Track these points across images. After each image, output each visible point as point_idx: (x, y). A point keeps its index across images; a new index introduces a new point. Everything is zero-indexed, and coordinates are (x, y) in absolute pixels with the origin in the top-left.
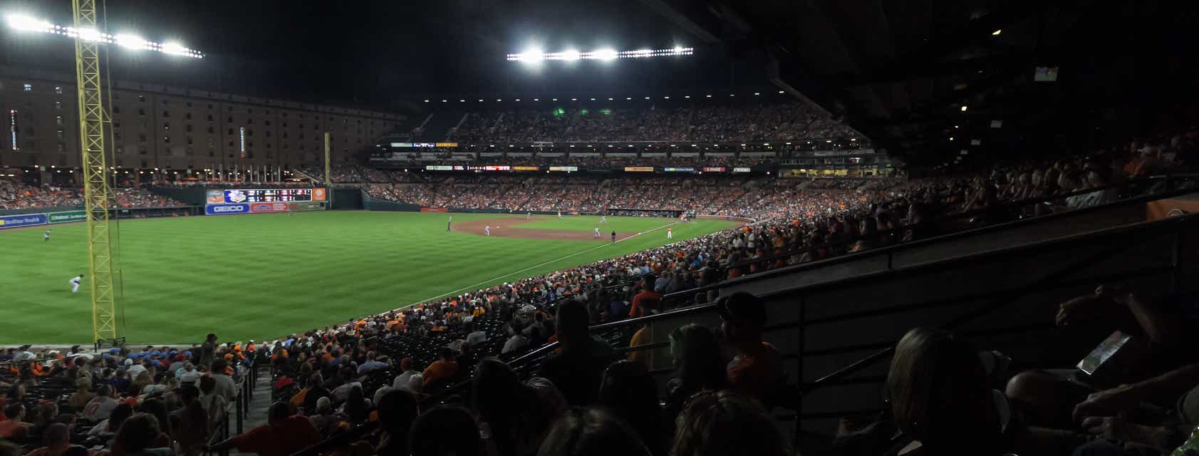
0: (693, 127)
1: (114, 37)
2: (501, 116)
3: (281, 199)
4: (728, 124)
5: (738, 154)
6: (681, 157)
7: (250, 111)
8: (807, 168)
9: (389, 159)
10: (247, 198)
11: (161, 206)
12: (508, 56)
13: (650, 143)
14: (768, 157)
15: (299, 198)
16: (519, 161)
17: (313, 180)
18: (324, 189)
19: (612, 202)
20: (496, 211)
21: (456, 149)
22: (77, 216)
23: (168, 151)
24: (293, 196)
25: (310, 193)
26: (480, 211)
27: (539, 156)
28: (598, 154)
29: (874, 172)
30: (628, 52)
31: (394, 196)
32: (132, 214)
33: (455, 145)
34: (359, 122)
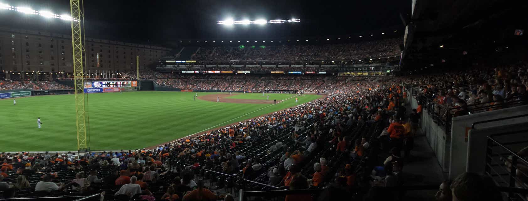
0: (300, 54)
1: (39, 12)
2: (215, 49)
3: (117, 86)
4: (316, 53)
5: (321, 66)
6: (295, 67)
7: (101, 46)
8: (350, 72)
9: (165, 68)
10: (102, 85)
11: (62, 89)
12: (218, 22)
13: (282, 61)
14: (333, 67)
15: (125, 85)
16: (224, 69)
17: (131, 77)
18: (136, 81)
19: (266, 86)
20: (215, 91)
21: (194, 63)
22: (24, 94)
23: (64, 64)
24: (122, 85)
25: (130, 83)
26: (207, 91)
27: (233, 67)
28: (259, 66)
29: (380, 73)
30: (272, 21)
31: (168, 84)
32: (49, 93)
33: (195, 61)
34: (151, 51)
